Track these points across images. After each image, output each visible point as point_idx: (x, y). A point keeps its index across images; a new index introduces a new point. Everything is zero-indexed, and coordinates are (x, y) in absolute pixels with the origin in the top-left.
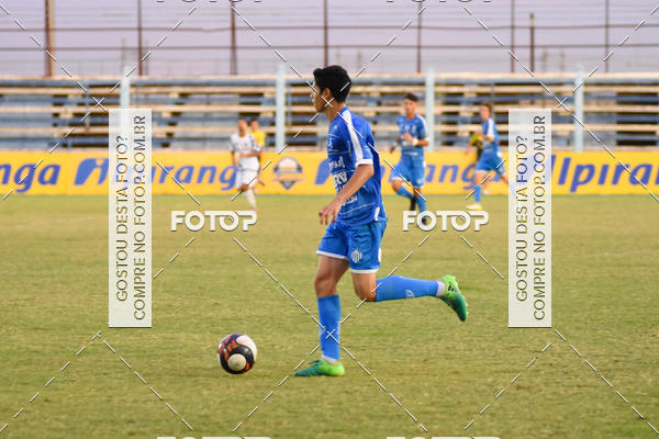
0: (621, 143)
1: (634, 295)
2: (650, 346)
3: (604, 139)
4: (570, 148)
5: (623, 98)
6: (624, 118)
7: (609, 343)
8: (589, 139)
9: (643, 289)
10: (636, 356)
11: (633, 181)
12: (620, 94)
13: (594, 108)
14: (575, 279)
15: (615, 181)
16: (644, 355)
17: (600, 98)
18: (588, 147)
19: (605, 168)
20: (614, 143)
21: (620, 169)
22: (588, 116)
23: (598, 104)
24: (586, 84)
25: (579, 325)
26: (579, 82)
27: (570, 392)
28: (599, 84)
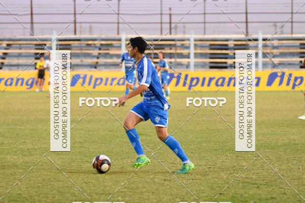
0: (211, 67)
1: (218, 137)
2: (225, 161)
3: (203, 66)
4: (188, 70)
5: (212, 47)
6: (212, 56)
7: (206, 159)
8: (197, 66)
9: (221, 135)
10: (218, 165)
11: (217, 84)
12: (211, 45)
13: (199, 51)
14: (191, 130)
15: (209, 85)
16: (222, 164)
17: (202, 47)
18: (197, 69)
19: (204, 79)
20: (208, 67)
21: (211, 79)
22: (196, 55)
23: (201, 50)
24: (195, 40)
25: (192, 151)
26: (192, 40)
27: (188, 182)
28: (201, 40)
